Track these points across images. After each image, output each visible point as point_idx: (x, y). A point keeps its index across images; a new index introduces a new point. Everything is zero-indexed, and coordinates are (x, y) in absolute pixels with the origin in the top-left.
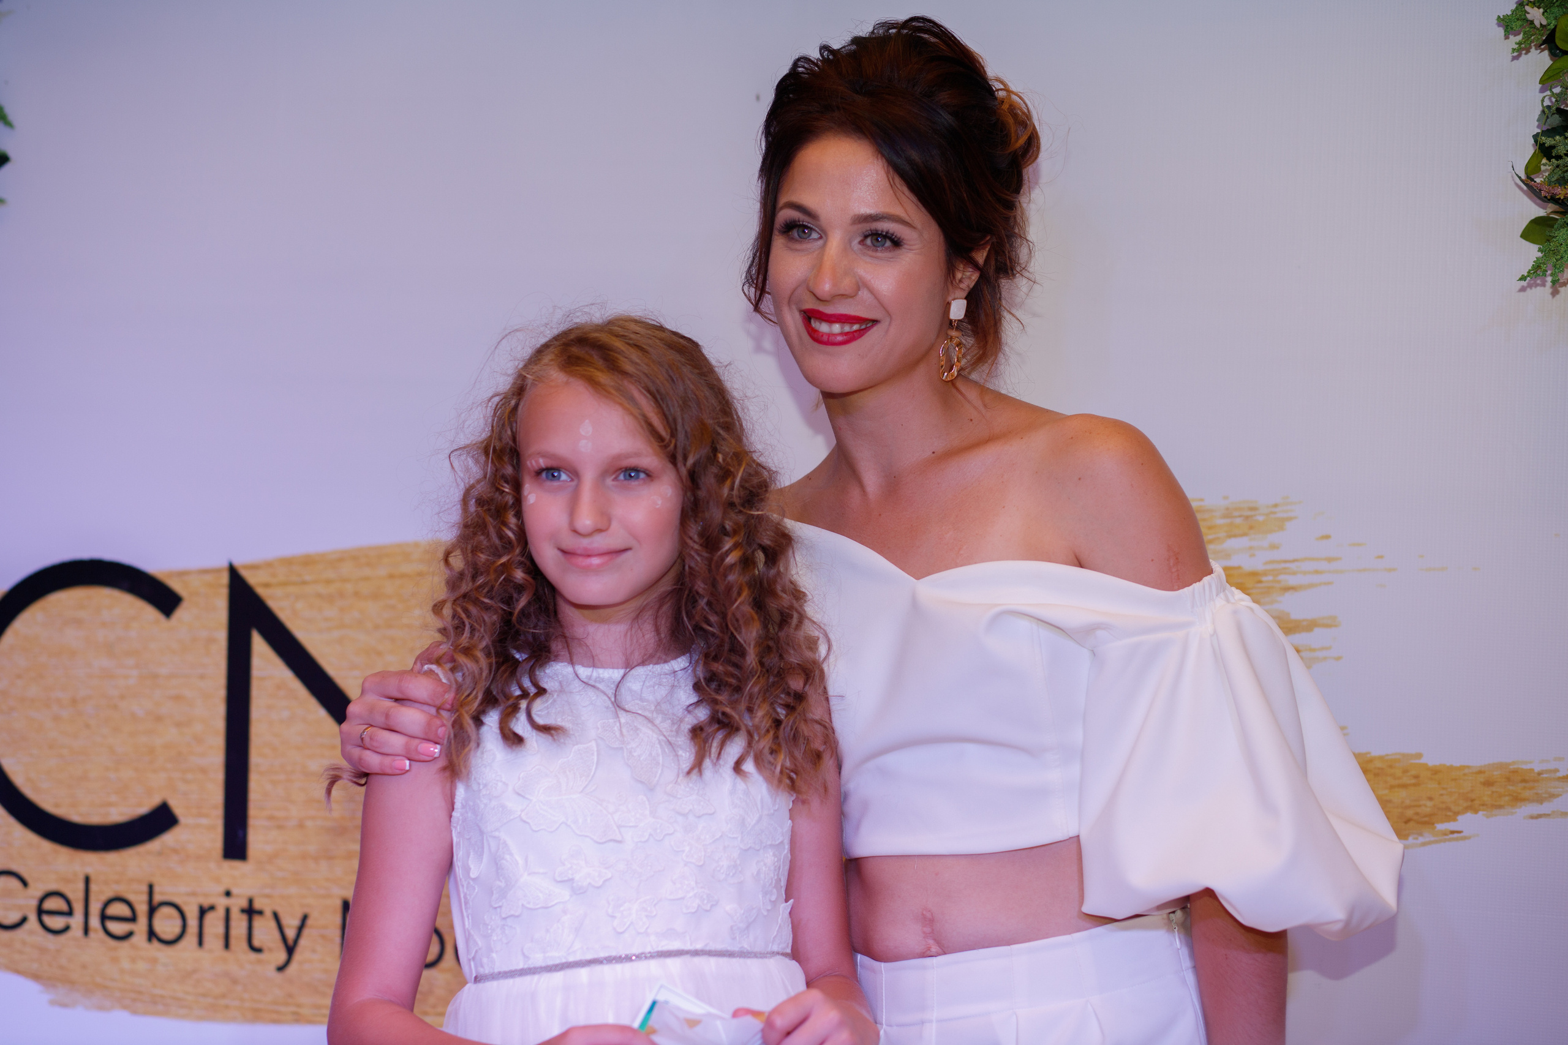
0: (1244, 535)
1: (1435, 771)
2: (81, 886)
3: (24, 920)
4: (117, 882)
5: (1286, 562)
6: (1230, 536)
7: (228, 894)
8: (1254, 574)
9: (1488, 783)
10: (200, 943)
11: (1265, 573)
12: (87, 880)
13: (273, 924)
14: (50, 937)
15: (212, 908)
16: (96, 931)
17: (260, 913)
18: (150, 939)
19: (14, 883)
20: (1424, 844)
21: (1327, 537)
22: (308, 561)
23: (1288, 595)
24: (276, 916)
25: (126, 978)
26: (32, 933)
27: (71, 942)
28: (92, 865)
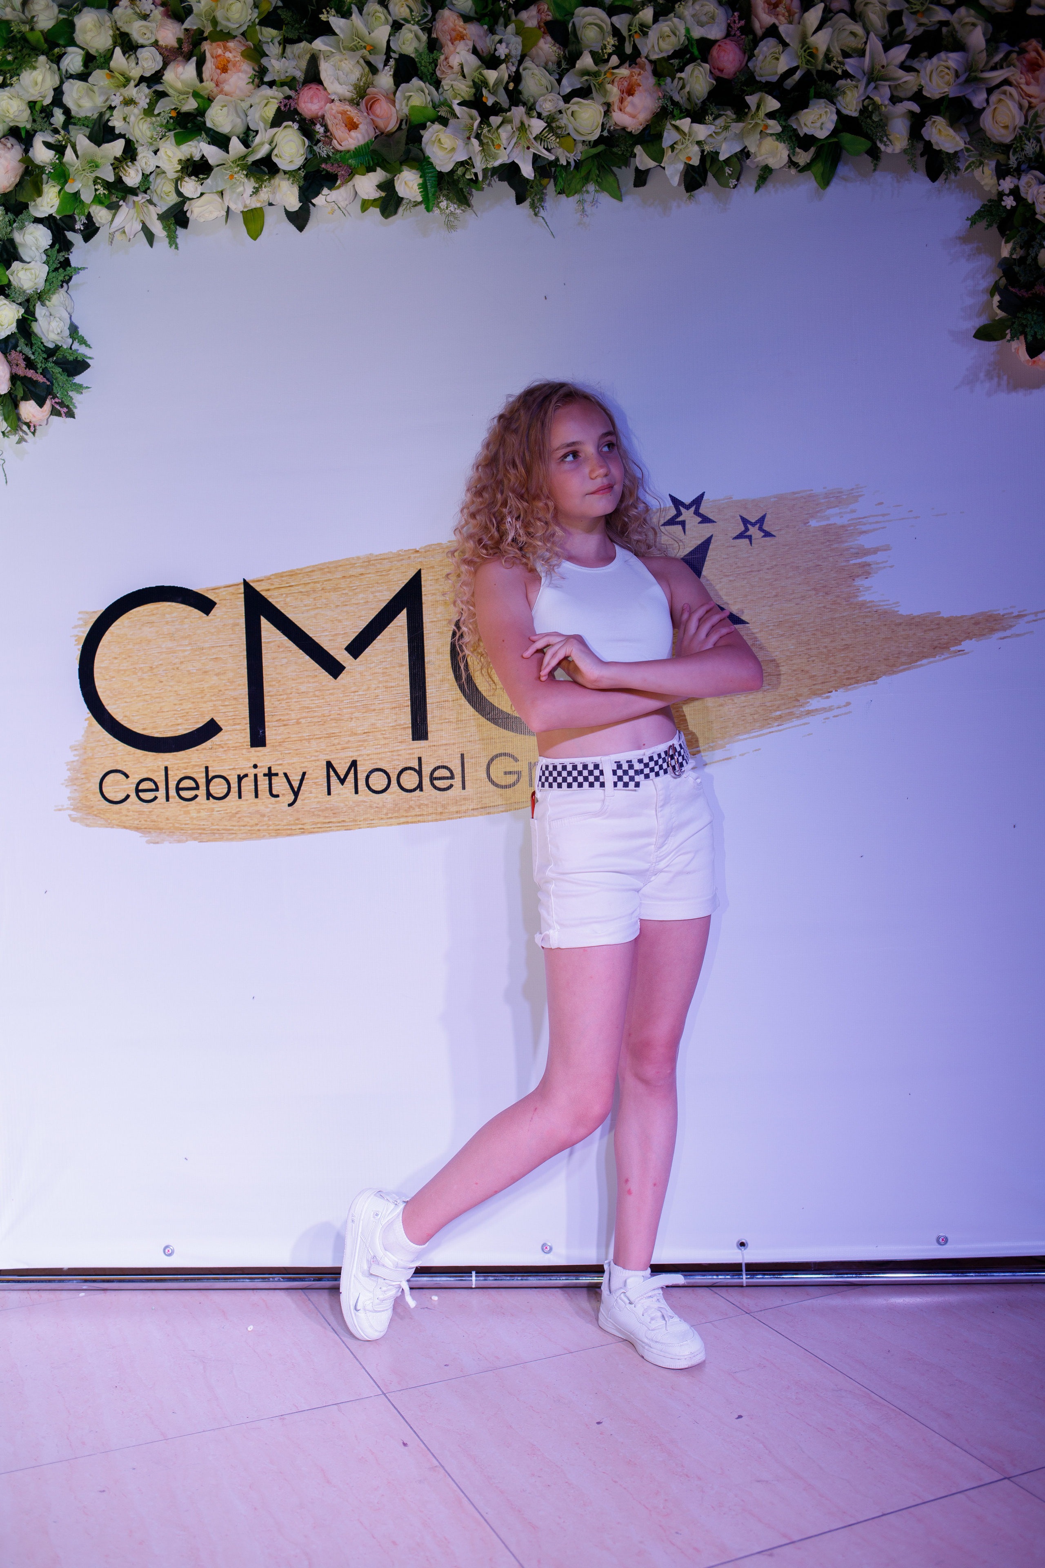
0: (837, 506)
1: (948, 620)
2: (163, 773)
3: (128, 797)
4: (186, 769)
5: (860, 518)
6: (829, 508)
7: (255, 766)
8: (843, 526)
9: (976, 624)
10: (240, 797)
11: (849, 525)
12: (166, 769)
13: (285, 780)
14: (145, 804)
15: (246, 775)
16: (174, 797)
17: (277, 775)
18: (208, 799)
19: (120, 776)
20: (945, 659)
21: (882, 503)
22: (292, 574)
24: (286, 775)
25: (195, 822)
26: (133, 804)
27: (158, 806)
28: (168, 761)
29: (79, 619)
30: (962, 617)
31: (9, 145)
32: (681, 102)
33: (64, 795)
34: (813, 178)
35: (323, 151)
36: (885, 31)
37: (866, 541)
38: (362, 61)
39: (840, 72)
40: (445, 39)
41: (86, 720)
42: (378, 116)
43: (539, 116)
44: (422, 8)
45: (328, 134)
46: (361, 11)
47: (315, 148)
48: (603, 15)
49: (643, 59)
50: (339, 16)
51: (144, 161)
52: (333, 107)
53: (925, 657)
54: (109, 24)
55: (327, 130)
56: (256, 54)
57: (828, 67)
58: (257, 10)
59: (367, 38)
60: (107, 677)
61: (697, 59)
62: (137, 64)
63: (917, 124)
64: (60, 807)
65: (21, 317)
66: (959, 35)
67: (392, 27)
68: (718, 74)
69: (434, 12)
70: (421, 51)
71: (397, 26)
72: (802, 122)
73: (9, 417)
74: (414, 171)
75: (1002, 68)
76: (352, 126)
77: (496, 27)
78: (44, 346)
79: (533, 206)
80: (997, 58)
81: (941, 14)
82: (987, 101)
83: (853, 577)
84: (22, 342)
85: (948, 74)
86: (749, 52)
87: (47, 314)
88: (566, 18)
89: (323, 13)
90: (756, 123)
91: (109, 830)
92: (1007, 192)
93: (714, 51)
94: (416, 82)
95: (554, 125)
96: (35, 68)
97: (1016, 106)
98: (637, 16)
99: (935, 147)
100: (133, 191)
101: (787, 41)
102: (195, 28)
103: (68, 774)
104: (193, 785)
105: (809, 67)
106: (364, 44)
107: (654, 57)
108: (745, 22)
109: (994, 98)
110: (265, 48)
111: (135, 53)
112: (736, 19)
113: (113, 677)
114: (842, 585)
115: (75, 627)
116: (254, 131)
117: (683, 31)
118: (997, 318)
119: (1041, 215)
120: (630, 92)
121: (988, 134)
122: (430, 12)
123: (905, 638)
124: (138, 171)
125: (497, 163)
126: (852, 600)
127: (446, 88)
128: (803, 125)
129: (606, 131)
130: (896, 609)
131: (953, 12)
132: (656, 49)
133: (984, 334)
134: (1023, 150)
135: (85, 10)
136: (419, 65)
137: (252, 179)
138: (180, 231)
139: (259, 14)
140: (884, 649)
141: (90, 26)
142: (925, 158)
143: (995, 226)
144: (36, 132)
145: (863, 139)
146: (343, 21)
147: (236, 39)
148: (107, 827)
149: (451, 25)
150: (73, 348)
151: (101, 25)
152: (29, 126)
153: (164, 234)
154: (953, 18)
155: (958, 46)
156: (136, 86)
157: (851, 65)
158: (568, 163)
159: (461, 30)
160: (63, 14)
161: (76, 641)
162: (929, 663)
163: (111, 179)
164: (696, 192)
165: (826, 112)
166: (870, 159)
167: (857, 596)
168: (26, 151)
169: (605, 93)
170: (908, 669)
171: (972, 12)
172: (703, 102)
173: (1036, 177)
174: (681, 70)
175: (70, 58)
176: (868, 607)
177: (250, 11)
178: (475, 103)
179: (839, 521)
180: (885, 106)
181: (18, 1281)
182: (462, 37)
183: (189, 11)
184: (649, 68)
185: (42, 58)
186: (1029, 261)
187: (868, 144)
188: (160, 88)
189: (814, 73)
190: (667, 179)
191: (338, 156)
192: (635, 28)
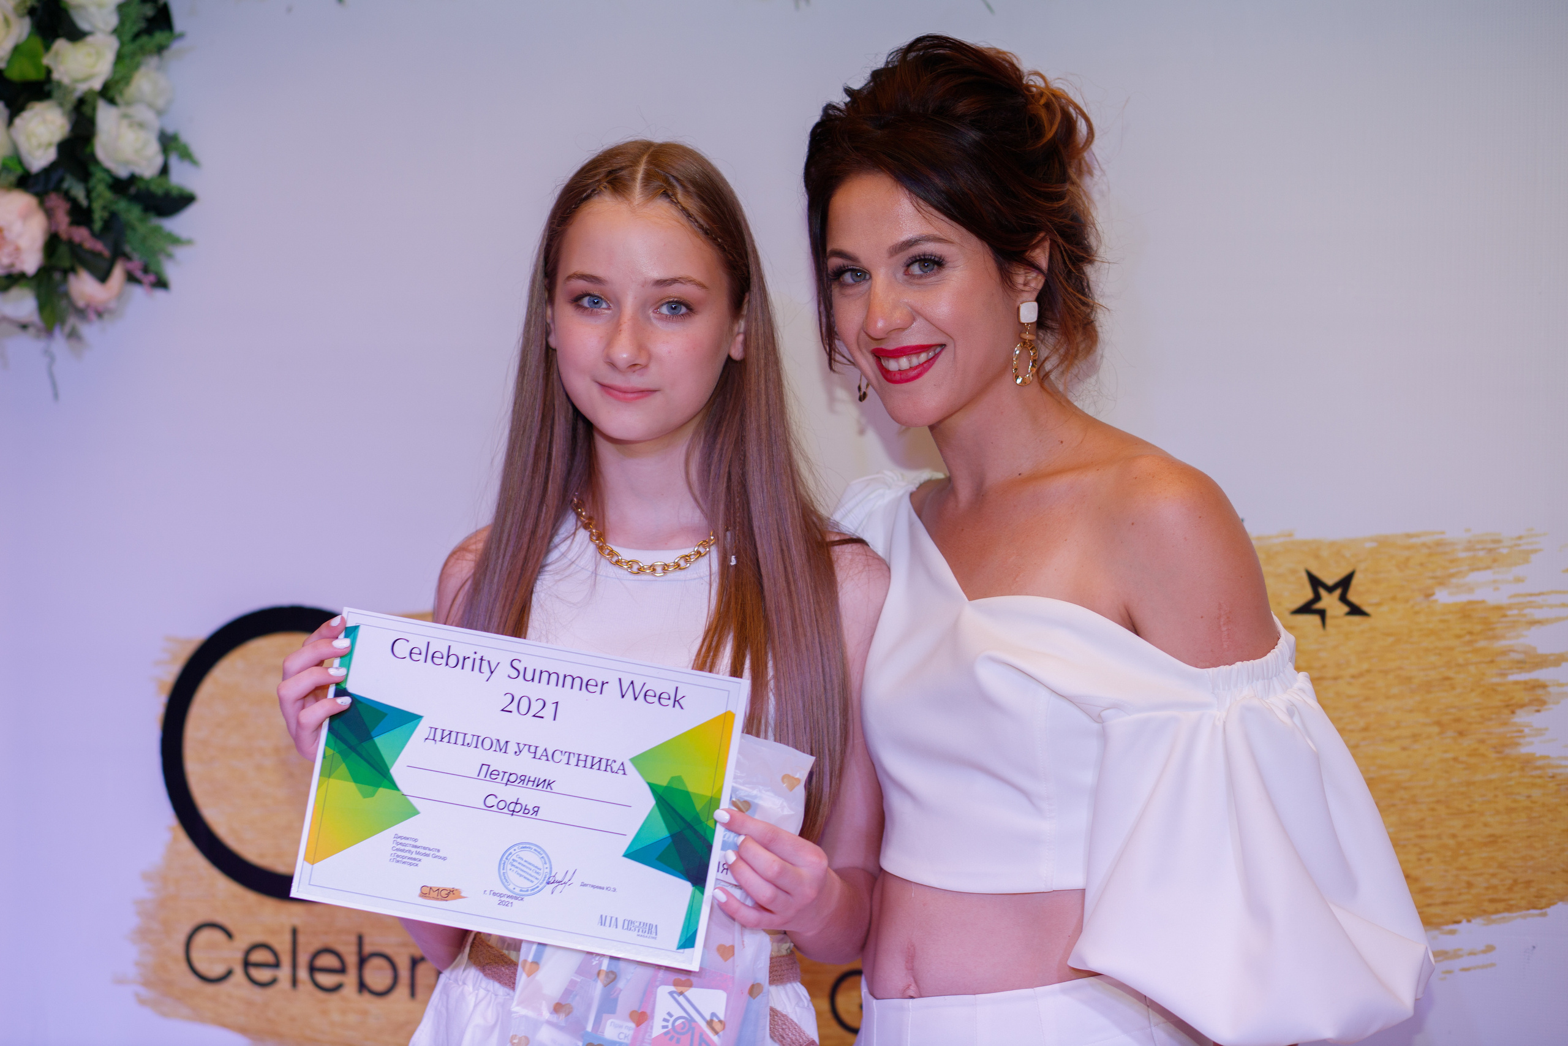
0: (1488, 568)
2: (288, 938)
3: (229, 973)
4: (327, 934)
5: (1531, 595)
6: (1474, 571)
8: (1498, 608)
11: (1510, 607)
12: (295, 932)
14: (256, 989)
16: (304, 982)
18: (360, 991)
19: (220, 936)
25: (333, 1032)
26: (237, 986)
27: (278, 995)
28: (298, 916)
29: (166, 648)
33: (128, 959)
37: (1540, 641)
60: (204, 756)
64: (122, 977)
65: (68, 134)
83: (1512, 707)
91: (198, 1027)
104: (335, 963)
113: (214, 761)
114: (1490, 719)
115: (159, 663)
126: (1507, 751)
148: (194, 1021)
167: (1518, 744)
176: (1536, 768)
179: (1493, 597)
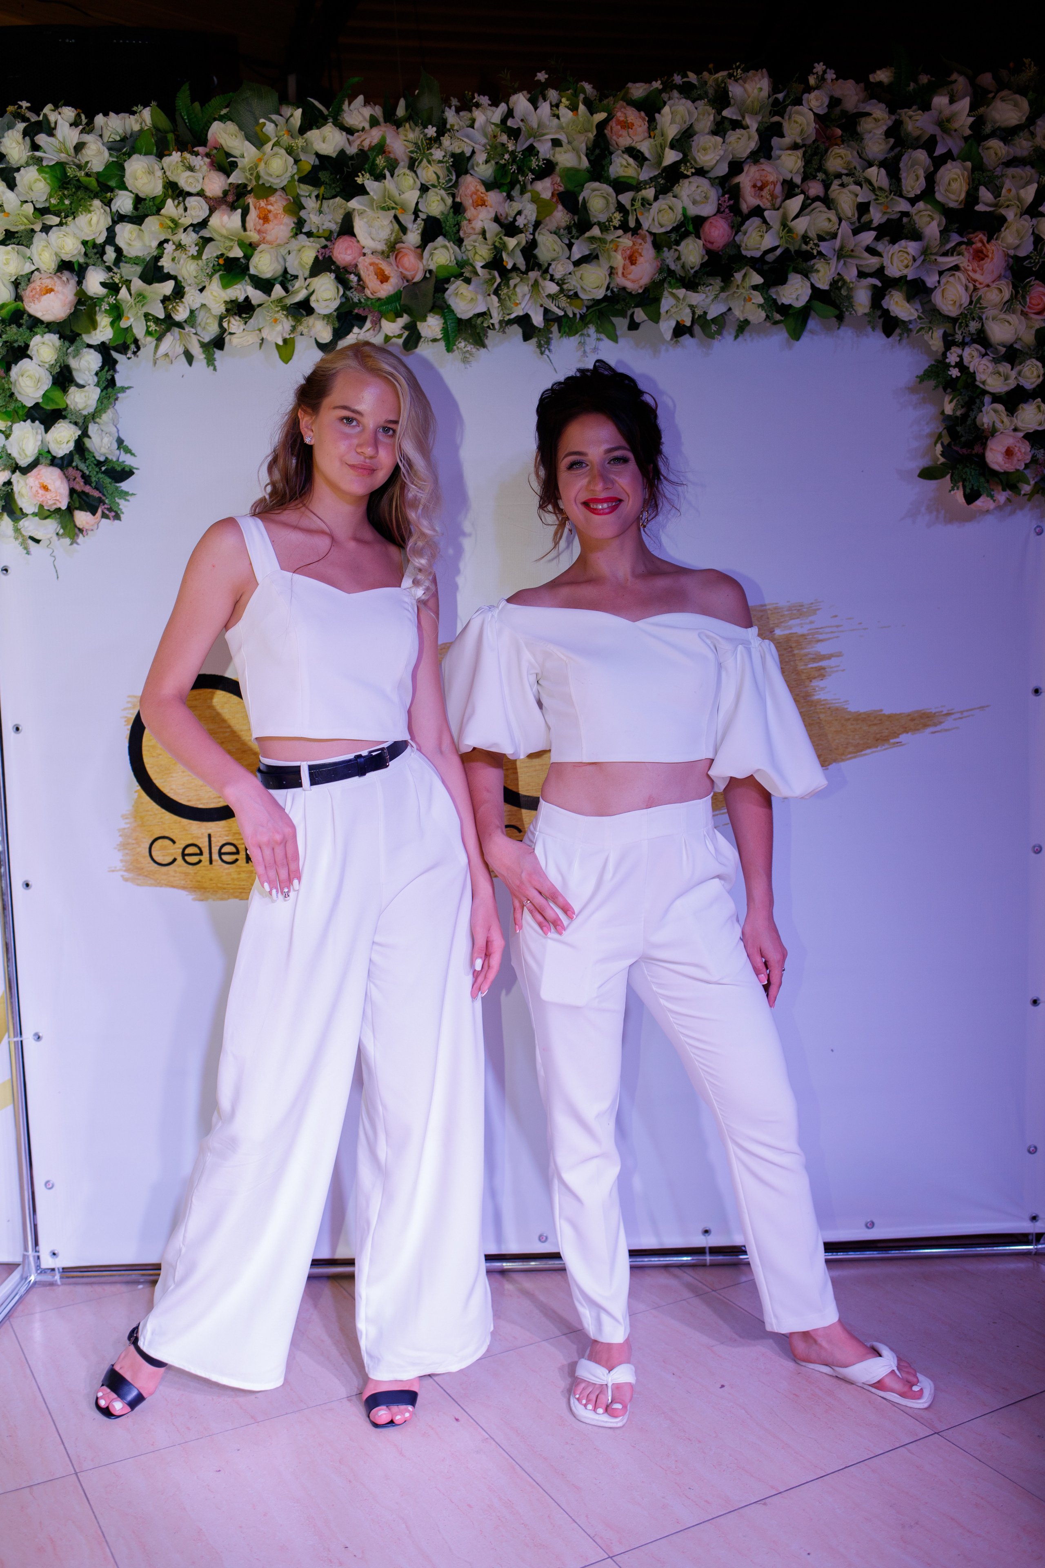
0: (798, 618)
1: (889, 717)
2: (207, 839)
3: (175, 860)
4: (227, 836)
5: (817, 629)
6: (791, 619)
8: (803, 635)
9: (912, 720)
11: (808, 635)
12: (210, 836)
14: (190, 866)
16: (216, 861)
18: (247, 862)
19: (168, 842)
20: (885, 749)
21: (836, 616)
23: (819, 644)
25: (236, 882)
26: (179, 866)
27: (203, 868)
28: (211, 828)
29: (128, 702)
30: (901, 714)
31: (64, 279)
32: (677, 271)
33: (116, 859)
34: (785, 330)
35: (355, 296)
36: (855, 219)
37: (822, 648)
38: (393, 220)
39: (815, 252)
40: (468, 202)
41: (136, 792)
42: (406, 269)
43: (552, 279)
44: (447, 173)
45: (361, 282)
46: (392, 176)
47: (348, 293)
48: (610, 190)
49: (645, 232)
50: (373, 178)
51: (191, 300)
52: (366, 260)
53: (869, 747)
54: (159, 173)
55: (360, 279)
56: (296, 207)
57: (804, 247)
58: (295, 167)
59: (397, 198)
60: (155, 754)
61: (692, 233)
62: (186, 209)
63: (878, 296)
64: (113, 869)
65: (77, 437)
66: (917, 226)
67: (420, 190)
68: (709, 246)
69: (458, 177)
70: (446, 212)
71: (424, 189)
72: (781, 293)
73: (66, 526)
74: (437, 317)
75: (952, 255)
76: (384, 279)
77: (513, 193)
78: (96, 459)
79: (540, 346)
80: (949, 246)
81: (903, 206)
82: (939, 282)
83: (811, 679)
84: (76, 457)
85: (906, 258)
86: (737, 228)
87: (100, 432)
88: (576, 189)
89: (359, 177)
90: (742, 293)
91: (158, 889)
92: (953, 364)
93: (707, 226)
94: (440, 240)
95: (565, 287)
96: (90, 212)
97: (964, 289)
98: (640, 193)
99: (892, 314)
100: (179, 325)
101: (771, 224)
102: (240, 182)
103: (120, 839)
104: (233, 849)
105: (788, 246)
106: (394, 205)
107: (654, 231)
108: (734, 203)
109: (943, 281)
110: (303, 200)
111: (184, 201)
112: (727, 199)
113: (160, 755)
114: (801, 685)
115: (125, 709)
116: (292, 276)
117: (680, 211)
118: (939, 463)
119: (981, 382)
120: (632, 259)
121: (937, 308)
122: (454, 178)
123: (853, 732)
124: (185, 307)
125: (512, 316)
126: (809, 698)
127: (469, 248)
128: (782, 296)
129: (609, 291)
130: (846, 707)
131: (913, 205)
132: (656, 223)
133: (927, 474)
134: (967, 326)
135: (135, 157)
136: (444, 225)
137: (290, 318)
138: (218, 354)
139: (298, 169)
140: (835, 740)
141: (140, 173)
142: (881, 320)
143: (941, 386)
144: (87, 265)
145: (831, 308)
146: (376, 183)
147: (279, 193)
148: (156, 886)
149: (473, 189)
150: (121, 460)
151: (151, 172)
152: (82, 260)
153: (202, 356)
154: (913, 210)
155: (916, 235)
156: (184, 232)
157: (824, 247)
158: (575, 314)
159: (482, 195)
160: (113, 157)
161: (125, 721)
162: (872, 753)
163: (162, 316)
164: (682, 338)
165: (802, 286)
166: (835, 319)
167: (814, 695)
168: (80, 283)
169: (609, 258)
170: (855, 757)
171: (929, 207)
172: (696, 272)
173: (977, 350)
174: (678, 243)
175: (121, 201)
176: (822, 705)
177: (290, 169)
178: (495, 264)
179: (799, 631)
180: (852, 283)
181: (83, 1277)
182: (483, 204)
183: (234, 165)
184: (649, 239)
185: (97, 203)
186: (969, 422)
187: (837, 312)
188: (205, 233)
189: (793, 250)
190: (661, 335)
191: (369, 303)
192: (638, 204)
